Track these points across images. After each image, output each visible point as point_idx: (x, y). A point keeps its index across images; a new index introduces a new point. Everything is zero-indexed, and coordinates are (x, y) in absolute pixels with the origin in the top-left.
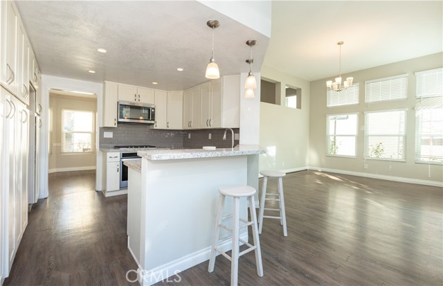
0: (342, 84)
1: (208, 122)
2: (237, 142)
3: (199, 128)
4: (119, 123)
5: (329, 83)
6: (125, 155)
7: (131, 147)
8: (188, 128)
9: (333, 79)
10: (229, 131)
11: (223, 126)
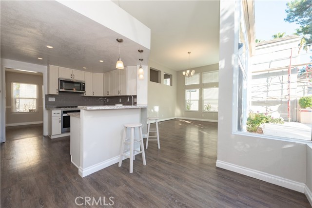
0: (190, 73)
1: (119, 92)
2: (135, 103)
3: (114, 95)
4: (59, 92)
5: (184, 73)
6: (64, 112)
7: (69, 107)
8: (107, 95)
9: (185, 71)
10: (130, 97)
11: (128, 94)
